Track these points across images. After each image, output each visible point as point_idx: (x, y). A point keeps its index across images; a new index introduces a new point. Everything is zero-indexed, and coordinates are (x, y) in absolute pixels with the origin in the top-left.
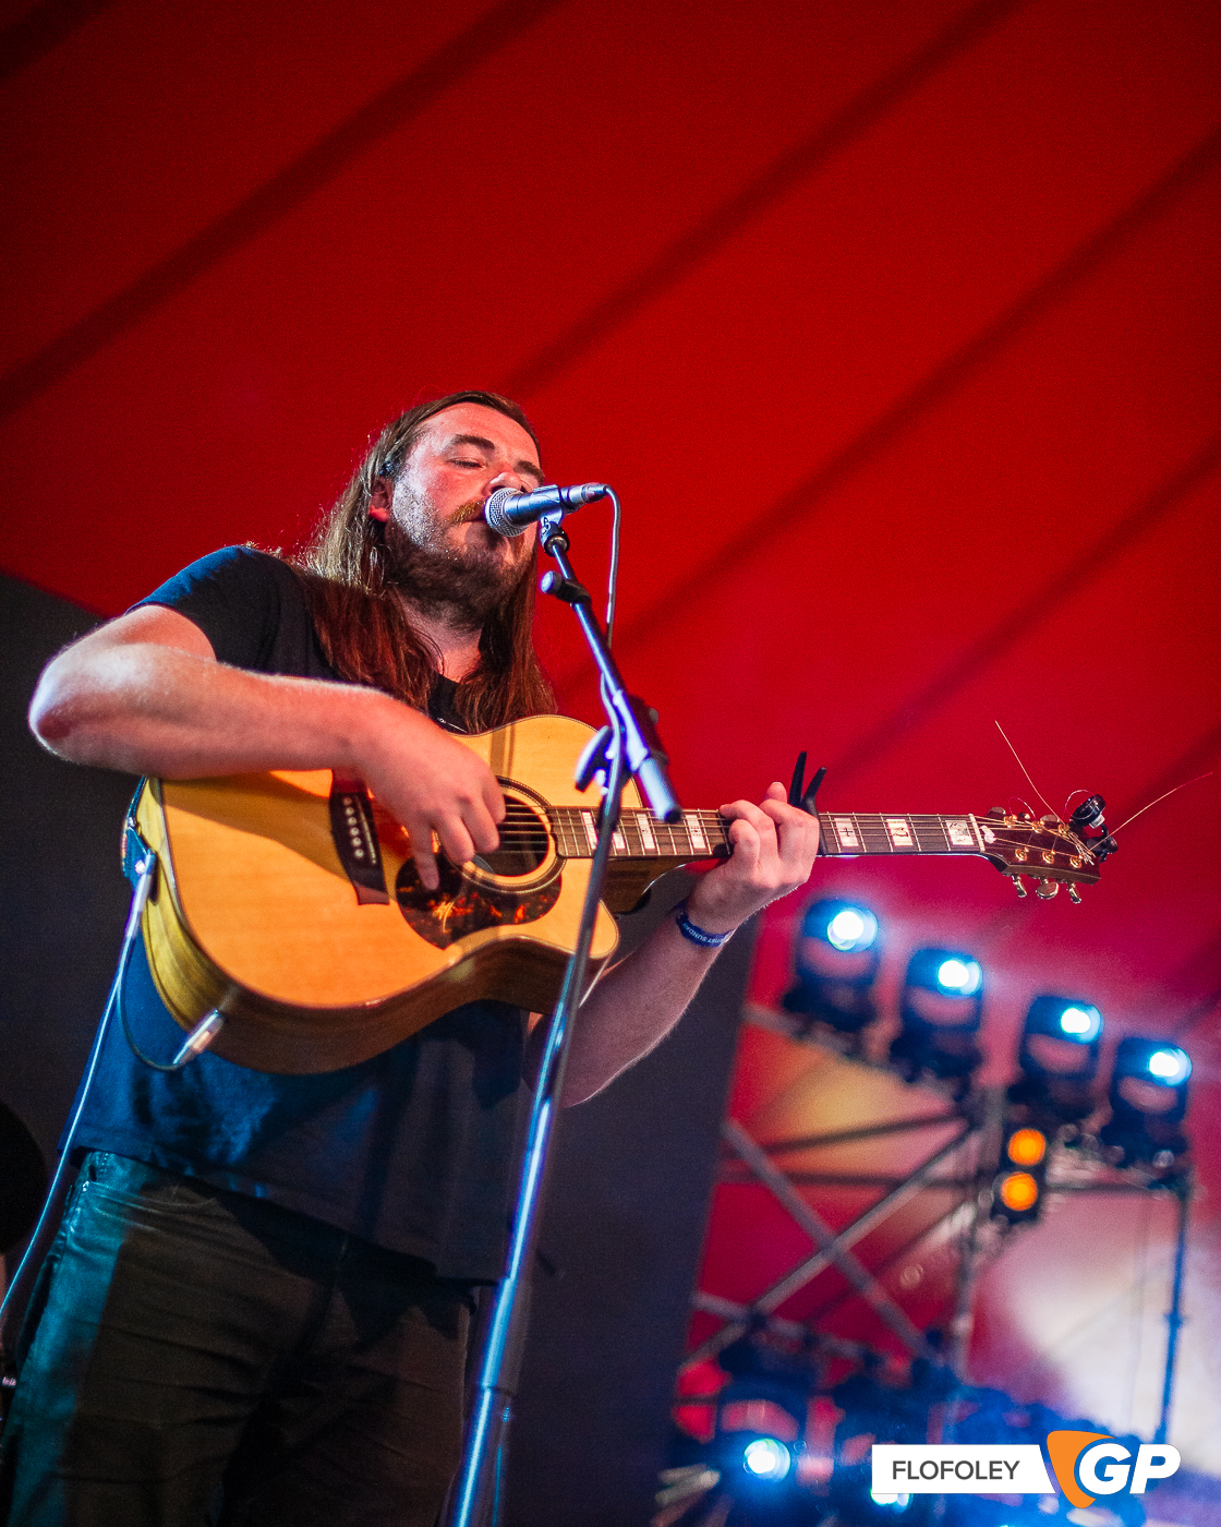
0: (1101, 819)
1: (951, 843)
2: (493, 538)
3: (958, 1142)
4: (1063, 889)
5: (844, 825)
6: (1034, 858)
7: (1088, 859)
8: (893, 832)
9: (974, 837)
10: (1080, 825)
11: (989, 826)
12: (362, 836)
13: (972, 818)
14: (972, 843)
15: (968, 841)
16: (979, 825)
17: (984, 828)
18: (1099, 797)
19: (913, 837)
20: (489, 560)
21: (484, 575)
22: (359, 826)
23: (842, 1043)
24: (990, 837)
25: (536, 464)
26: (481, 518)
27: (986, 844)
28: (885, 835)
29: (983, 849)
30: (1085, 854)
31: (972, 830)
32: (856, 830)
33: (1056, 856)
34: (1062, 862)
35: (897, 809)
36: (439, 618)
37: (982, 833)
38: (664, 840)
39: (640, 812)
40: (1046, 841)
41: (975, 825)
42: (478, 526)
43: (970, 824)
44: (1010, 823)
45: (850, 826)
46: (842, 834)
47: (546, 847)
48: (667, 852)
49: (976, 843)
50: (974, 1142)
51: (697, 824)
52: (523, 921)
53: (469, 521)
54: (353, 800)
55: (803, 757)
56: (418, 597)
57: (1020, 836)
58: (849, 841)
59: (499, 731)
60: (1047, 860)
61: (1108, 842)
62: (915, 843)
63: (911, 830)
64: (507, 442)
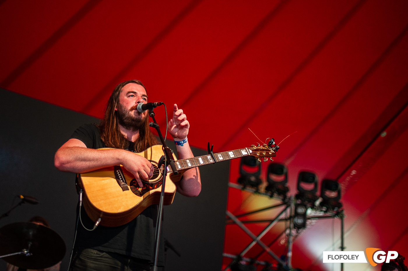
0: (274, 143)
1: (242, 154)
2: (139, 113)
3: (285, 210)
4: (269, 159)
5: (220, 155)
6: (261, 154)
7: (273, 152)
8: (230, 155)
9: (247, 152)
10: (270, 146)
11: (250, 149)
12: (121, 177)
13: (246, 148)
14: (247, 154)
15: (246, 153)
16: (248, 150)
17: (249, 150)
18: (273, 139)
19: (234, 155)
20: (139, 117)
21: (138, 120)
22: (121, 175)
23: (254, 190)
24: (251, 151)
25: (146, 94)
26: (136, 109)
27: (250, 153)
28: (228, 156)
29: (249, 154)
30: (272, 151)
31: (247, 151)
32: (222, 156)
33: (266, 153)
34: (268, 153)
35: (230, 150)
36: (130, 130)
37: (249, 151)
38: (182, 166)
39: (177, 161)
40: (263, 150)
41: (247, 150)
42: (136, 111)
43: (246, 150)
44: (255, 148)
45: (221, 155)
46: (219, 157)
47: (159, 172)
48: (183, 168)
49: (248, 153)
50: (288, 210)
51: (189, 161)
52: (156, 188)
53: (134, 109)
54: (119, 171)
55: (209, 143)
56: (125, 126)
57: (257, 150)
58: (221, 159)
59: (146, 151)
60: (264, 154)
61: (277, 147)
62: (235, 156)
63: (234, 154)
64: (139, 91)
